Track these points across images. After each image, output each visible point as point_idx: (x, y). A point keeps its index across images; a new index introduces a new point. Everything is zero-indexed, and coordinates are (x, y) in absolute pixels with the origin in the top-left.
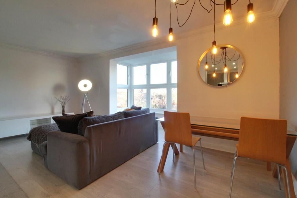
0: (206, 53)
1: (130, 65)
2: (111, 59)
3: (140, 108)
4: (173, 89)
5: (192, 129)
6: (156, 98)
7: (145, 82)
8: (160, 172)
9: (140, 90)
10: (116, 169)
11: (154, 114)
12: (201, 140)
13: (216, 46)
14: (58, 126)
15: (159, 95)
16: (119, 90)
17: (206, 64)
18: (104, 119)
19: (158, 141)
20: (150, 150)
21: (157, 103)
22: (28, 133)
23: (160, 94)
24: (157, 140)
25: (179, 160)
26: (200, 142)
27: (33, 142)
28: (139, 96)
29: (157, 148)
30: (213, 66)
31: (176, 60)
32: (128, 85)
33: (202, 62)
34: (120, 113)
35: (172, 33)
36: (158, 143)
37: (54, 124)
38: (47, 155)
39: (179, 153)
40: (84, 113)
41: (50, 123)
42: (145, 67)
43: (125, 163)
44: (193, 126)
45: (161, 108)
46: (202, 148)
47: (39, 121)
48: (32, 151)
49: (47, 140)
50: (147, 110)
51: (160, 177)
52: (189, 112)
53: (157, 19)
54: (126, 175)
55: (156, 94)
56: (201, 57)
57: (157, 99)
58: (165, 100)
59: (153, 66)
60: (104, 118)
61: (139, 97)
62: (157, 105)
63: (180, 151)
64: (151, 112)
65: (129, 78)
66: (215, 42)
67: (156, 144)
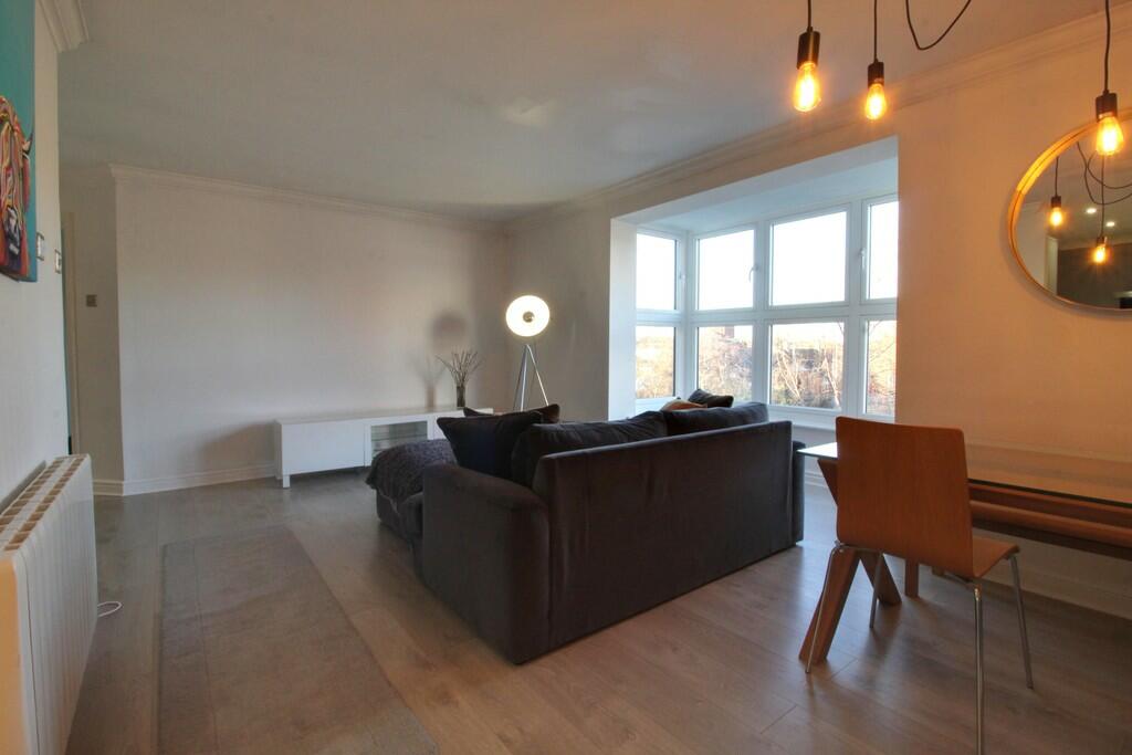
0: (1054, 156)
1: (688, 232)
2: (615, 216)
3: (728, 401)
4: (876, 322)
5: (973, 503)
6: (791, 362)
7: (746, 300)
8: (812, 663)
9: (722, 329)
10: (636, 619)
11: (786, 427)
12: (1016, 555)
13: (1115, 114)
14: (454, 450)
15: (803, 351)
16: (641, 332)
17: (1053, 206)
18: (597, 436)
19: (801, 539)
20: (768, 571)
21: (795, 384)
22: (368, 463)
23: (807, 348)
24: (796, 533)
25: (901, 630)
26: (1015, 564)
27: (382, 494)
28: (717, 353)
29: (795, 567)
30: (1091, 211)
31: (896, 196)
32: (677, 312)
33: (1031, 197)
34: (649, 417)
35: (882, 83)
36: (801, 548)
37: (437, 441)
38: (420, 535)
39: (898, 602)
40: (523, 413)
41: (423, 438)
42: (747, 237)
43: (669, 604)
44: (980, 490)
45: (816, 406)
46: (1023, 594)
47: (395, 430)
48: (378, 520)
49: (421, 490)
50: (758, 410)
51: (810, 682)
52: (961, 428)
53: (817, 35)
54: (675, 649)
55: (793, 348)
56: (1028, 174)
57: (798, 367)
58: (836, 369)
59: (783, 234)
60: (597, 431)
61: (716, 357)
62: (796, 394)
63: (906, 594)
64: (773, 418)
65: (681, 283)
66: (1114, 96)
67: (794, 550)
